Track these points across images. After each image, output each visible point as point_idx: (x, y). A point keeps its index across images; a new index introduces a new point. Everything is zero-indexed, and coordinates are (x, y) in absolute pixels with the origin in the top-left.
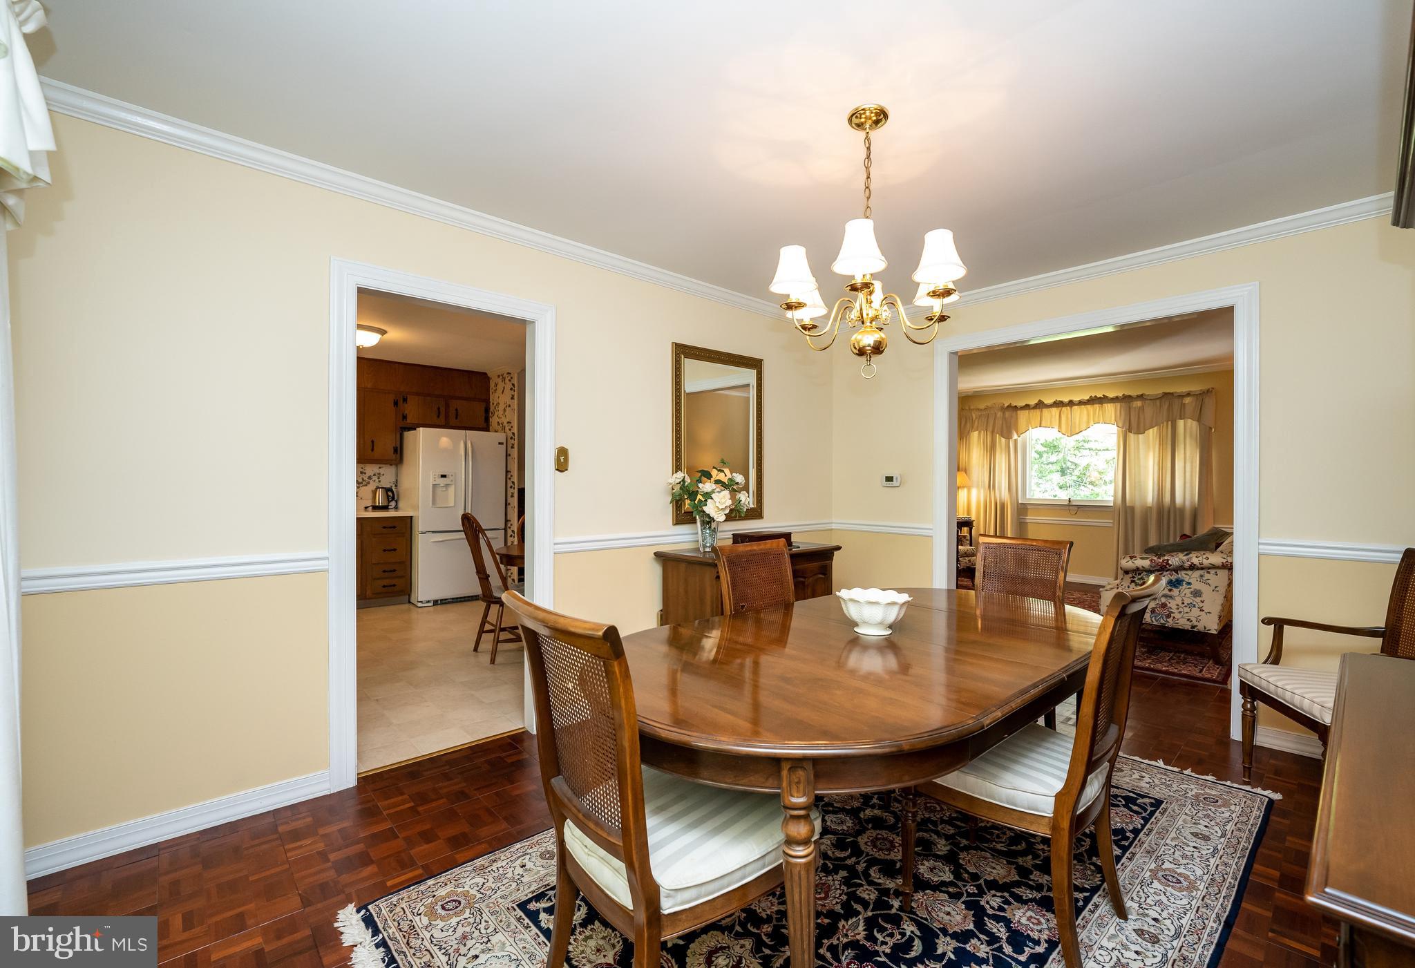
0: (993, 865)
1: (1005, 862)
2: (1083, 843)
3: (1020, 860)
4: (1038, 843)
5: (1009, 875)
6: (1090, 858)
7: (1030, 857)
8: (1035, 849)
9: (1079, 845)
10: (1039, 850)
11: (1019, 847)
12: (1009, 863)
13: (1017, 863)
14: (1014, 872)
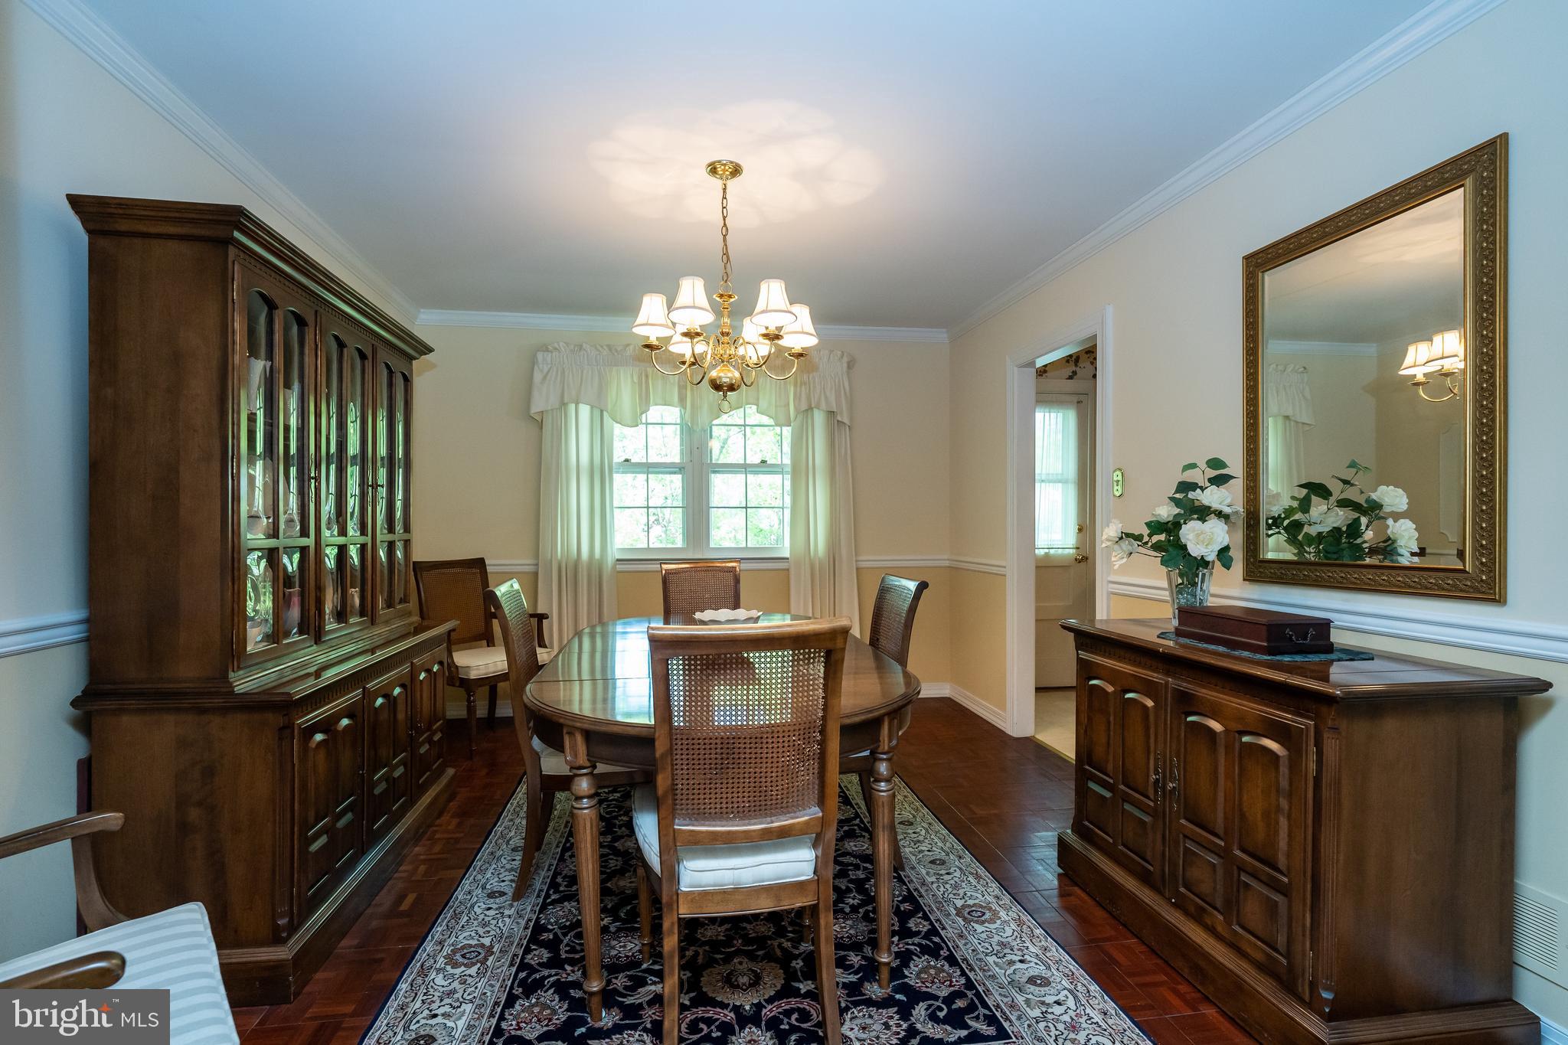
0: (633, 885)
1: (627, 891)
2: (567, 948)
3: (616, 899)
4: (610, 923)
5: (616, 884)
6: (555, 935)
7: (609, 907)
8: (610, 917)
9: (571, 944)
10: (606, 917)
11: (625, 911)
12: (623, 892)
13: (616, 895)
14: (614, 888)
